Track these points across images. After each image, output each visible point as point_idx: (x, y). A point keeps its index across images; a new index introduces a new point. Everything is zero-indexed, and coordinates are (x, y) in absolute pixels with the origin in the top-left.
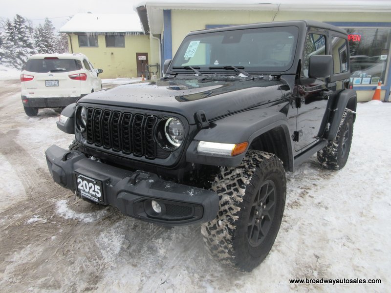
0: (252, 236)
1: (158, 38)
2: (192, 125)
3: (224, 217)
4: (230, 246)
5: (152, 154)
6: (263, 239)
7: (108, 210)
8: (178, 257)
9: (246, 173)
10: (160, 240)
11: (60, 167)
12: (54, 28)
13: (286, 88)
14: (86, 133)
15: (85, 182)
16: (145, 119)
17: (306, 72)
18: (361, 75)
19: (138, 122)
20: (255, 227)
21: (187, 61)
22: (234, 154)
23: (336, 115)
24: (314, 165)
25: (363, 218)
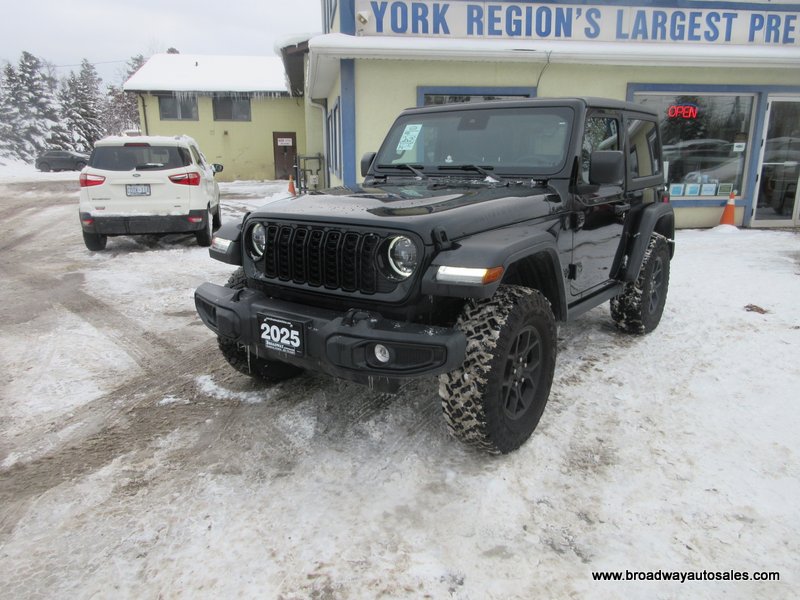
0: (508, 404)
1: (321, 106)
2: (429, 245)
3: (472, 369)
4: (480, 407)
5: (371, 288)
6: (522, 412)
7: (282, 387)
8: (400, 442)
9: (500, 310)
10: (371, 423)
11: (230, 310)
12: (100, 80)
13: (555, 198)
14: (264, 262)
15: (274, 327)
16: (361, 239)
17: (585, 176)
18: (700, 178)
19: (350, 243)
20: (513, 393)
21: (400, 156)
22: (487, 280)
23: (638, 242)
24: (605, 327)
25: (674, 397)
